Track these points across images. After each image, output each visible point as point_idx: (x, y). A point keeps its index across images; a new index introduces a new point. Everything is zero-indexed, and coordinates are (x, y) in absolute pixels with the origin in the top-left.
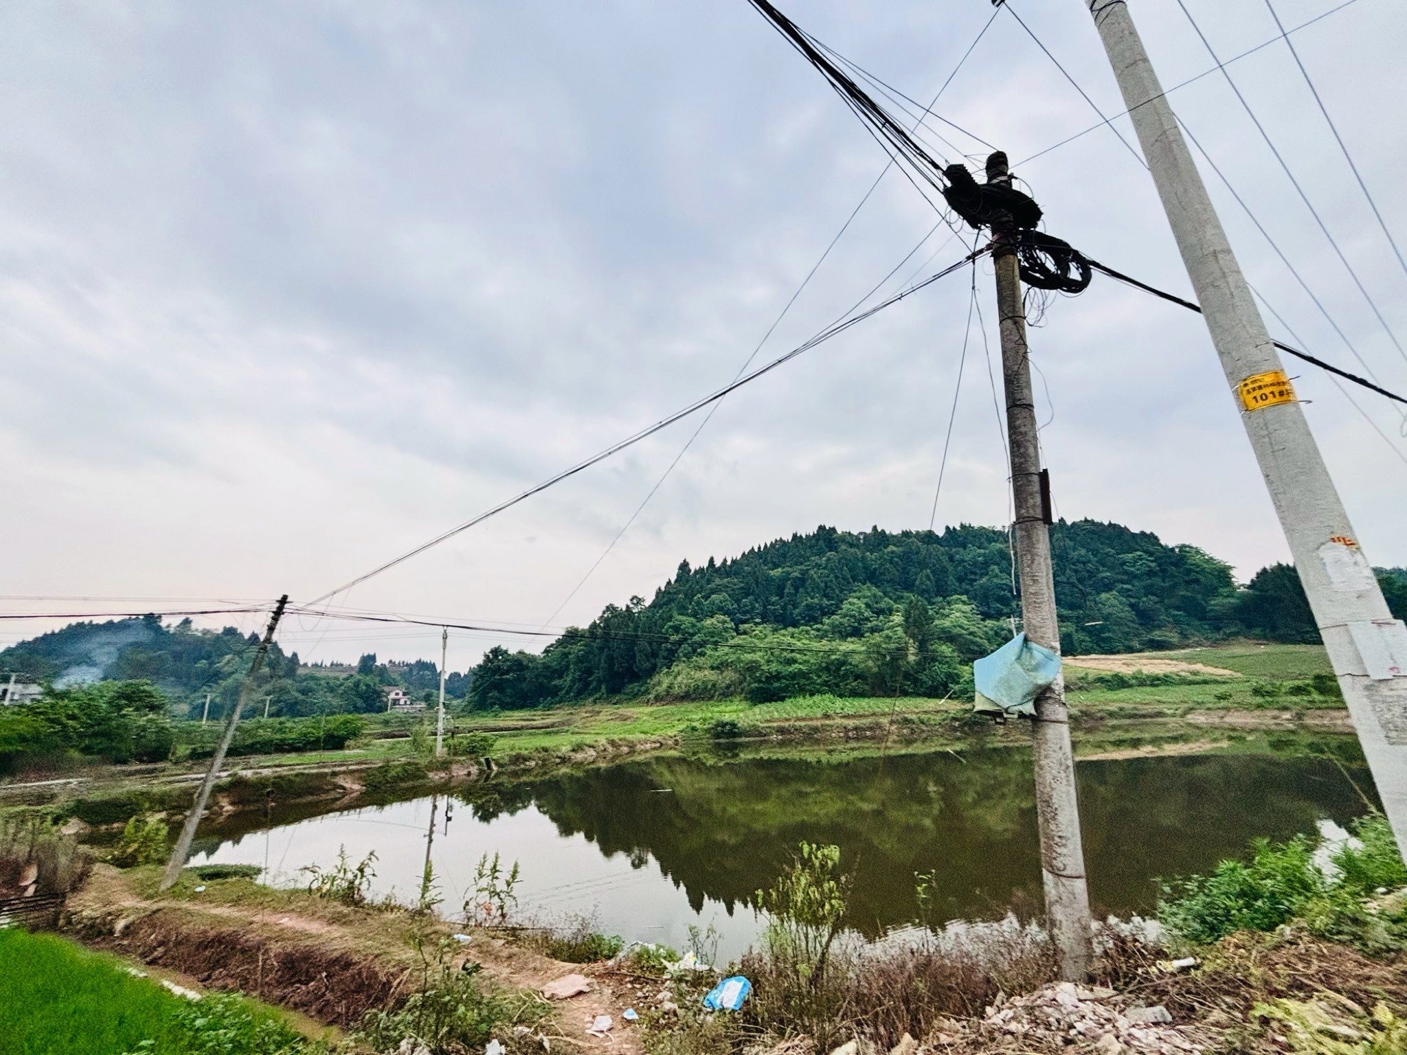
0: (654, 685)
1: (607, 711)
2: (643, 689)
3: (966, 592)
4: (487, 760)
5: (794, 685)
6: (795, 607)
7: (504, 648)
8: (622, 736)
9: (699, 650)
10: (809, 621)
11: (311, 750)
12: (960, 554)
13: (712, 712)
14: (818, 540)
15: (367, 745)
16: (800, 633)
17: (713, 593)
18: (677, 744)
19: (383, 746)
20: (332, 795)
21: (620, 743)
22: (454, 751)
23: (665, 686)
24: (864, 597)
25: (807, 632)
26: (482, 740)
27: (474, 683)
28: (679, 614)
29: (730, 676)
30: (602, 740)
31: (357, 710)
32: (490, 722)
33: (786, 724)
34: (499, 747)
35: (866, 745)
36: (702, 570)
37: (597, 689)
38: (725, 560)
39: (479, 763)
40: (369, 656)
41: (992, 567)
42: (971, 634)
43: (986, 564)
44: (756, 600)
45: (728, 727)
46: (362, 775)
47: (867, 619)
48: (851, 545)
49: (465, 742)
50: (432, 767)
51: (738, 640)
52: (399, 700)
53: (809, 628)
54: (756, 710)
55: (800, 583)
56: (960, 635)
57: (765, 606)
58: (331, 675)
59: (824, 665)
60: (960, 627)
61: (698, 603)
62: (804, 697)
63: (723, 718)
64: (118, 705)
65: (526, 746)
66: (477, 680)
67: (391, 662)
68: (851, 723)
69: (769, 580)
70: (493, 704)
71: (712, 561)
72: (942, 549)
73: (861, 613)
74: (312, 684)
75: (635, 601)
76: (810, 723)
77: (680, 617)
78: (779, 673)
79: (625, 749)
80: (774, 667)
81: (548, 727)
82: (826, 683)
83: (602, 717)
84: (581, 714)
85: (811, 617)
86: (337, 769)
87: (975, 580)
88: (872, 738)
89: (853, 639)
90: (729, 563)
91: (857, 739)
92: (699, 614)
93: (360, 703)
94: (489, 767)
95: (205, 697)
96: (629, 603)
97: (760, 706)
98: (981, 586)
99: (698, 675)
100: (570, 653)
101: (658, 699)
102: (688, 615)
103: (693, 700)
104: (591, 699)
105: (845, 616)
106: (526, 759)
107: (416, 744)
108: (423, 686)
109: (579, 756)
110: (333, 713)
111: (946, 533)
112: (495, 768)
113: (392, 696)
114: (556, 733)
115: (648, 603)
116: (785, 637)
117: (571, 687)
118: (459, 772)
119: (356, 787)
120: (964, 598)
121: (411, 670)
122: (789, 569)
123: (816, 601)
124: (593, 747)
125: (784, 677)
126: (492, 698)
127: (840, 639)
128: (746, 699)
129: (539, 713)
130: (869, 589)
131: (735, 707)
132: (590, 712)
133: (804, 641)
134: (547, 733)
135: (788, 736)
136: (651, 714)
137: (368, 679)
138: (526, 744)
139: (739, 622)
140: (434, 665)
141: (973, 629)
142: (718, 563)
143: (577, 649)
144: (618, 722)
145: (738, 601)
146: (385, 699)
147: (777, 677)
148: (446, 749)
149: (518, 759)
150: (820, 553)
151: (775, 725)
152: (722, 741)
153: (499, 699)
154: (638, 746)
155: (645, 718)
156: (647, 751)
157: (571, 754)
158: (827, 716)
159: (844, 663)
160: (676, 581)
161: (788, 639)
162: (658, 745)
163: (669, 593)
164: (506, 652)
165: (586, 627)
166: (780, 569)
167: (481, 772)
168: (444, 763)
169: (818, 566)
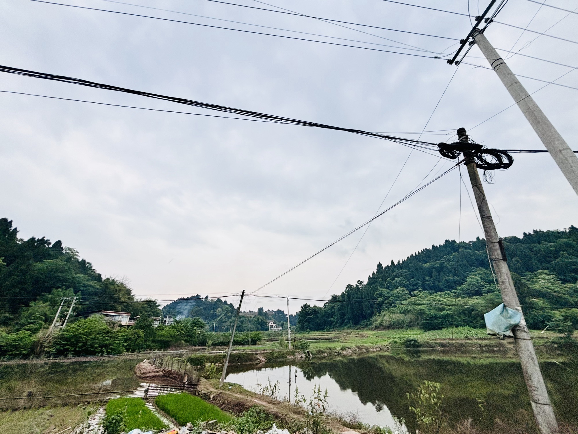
0: (374, 321)
1: (354, 332)
2: (368, 323)
3: (547, 268)
4: (308, 351)
5: (446, 321)
6: (439, 282)
7: (308, 304)
8: (362, 344)
9: (393, 305)
10: (449, 288)
11: (247, 345)
12: (536, 247)
13: (403, 335)
14: (446, 248)
15: (264, 344)
16: (445, 295)
17: (396, 277)
18: (388, 349)
19: (269, 344)
20: (257, 362)
21: (362, 347)
22: (295, 347)
23: (379, 322)
24: (479, 274)
25: (449, 294)
26: (305, 343)
27: (299, 319)
28: (381, 288)
29: (410, 317)
30: (353, 346)
31: (258, 330)
32: (307, 336)
33: (444, 342)
34: (312, 347)
35: (496, 356)
36: (388, 267)
37: (348, 323)
38: (399, 261)
39: (305, 353)
40: (261, 308)
41: (561, 253)
42: (555, 292)
43: (557, 252)
44: (418, 280)
45: (413, 342)
46: (265, 355)
47: (483, 286)
48: (466, 248)
49: (299, 344)
50: (288, 353)
51: (412, 299)
52: (272, 326)
53: (449, 292)
54: (427, 333)
55: (440, 270)
56: (549, 293)
57: (423, 282)
58: (249, 315)
59: (461, 311)
60: (547, 288)
61: (389, 282)
62: (453, 328)
63: (410, 338)
64: (193, 326)
65: (323, 347)
66: (300, 318)
67: (268, 310)
68: (484, 342)
69: (423, 269)
70: (307, 328)
71: (392, 262)
72: (523, 245)
73: (478, 283)
74: (244, 319)
75: (359, 283)
76: (458, 341)
77: (381, 289)
78: (436, 315)
79: (364, 351)
80: (433, 312)
81: (329, 339)
82: (464, 321)
83: (352, 335)
84: (343, 333)
85: (450, 286)
86: (257, 352)
87: (551, 261)
88: (499, 352)
89: (477, 297)
90: (401, 262)
91: (489, 352)
92: (390, 287)
93: (260, 327)
94: (309, 355)
95: (214, 323)
96: (357, 283)
97: (428, 332)
98: (557, 264)
99: (394, 316)
100: (334, 306)
101: (377, 328)
102: (384, 288)
103: (393, 328)
104: (346, 327)
105: (470, 285)
106: (323, 352)
107: (281, 344)
108: (280, 320)
109: (344, 352)
110: (251, 331)
111: (524, 236)
112: (311, 355)
113: (270, 324)
114: (334, 342)
115: (365, 283)
116: (437, 297)
117: (337, 321)
118: (298, 356)
119: (264, 360)
120: (546, 271)
121: (275, 313)
122: (434, 263)
123: (451, 278)
124: (350, 349)
125: (439, 317)
126: (306, 325)
127: (468, 297)
128: (421, 328)
129: (325, 333)
130: (481, 270)
131: (415, 332)
132: (347, 333)
133: (448, 299)
134: (330, 342)
135: (447, 348)
136: (374, 335)
137: (261, 317)
138: (323, 346)
139: (411, 291)
140: (283, 312)
141: (557, 289)
142: (396, 263)
143: (337, 305)
144: (359, 338)
145: (408, 280)
146: (268, 326)
147: (436, 317)
148: (292, 346)
149: (320, 352)
150: (449, 254)
151: (438, 341)
152: (411, 349)
153: (309, 326)
154: (370, 349)
155: (372, 336)
156: (374, 352)
157: (341, 351)
158: (467, 338)
159: (473, 310)
160: (377, 273)
161: (439, 298)
162: (379, 349)
163: (374, 278)
164: (309, 306)
165: (340, 295)
166: (428, 264)
167: (306, 357)
168: (292, 352)
169: (449, 260)
